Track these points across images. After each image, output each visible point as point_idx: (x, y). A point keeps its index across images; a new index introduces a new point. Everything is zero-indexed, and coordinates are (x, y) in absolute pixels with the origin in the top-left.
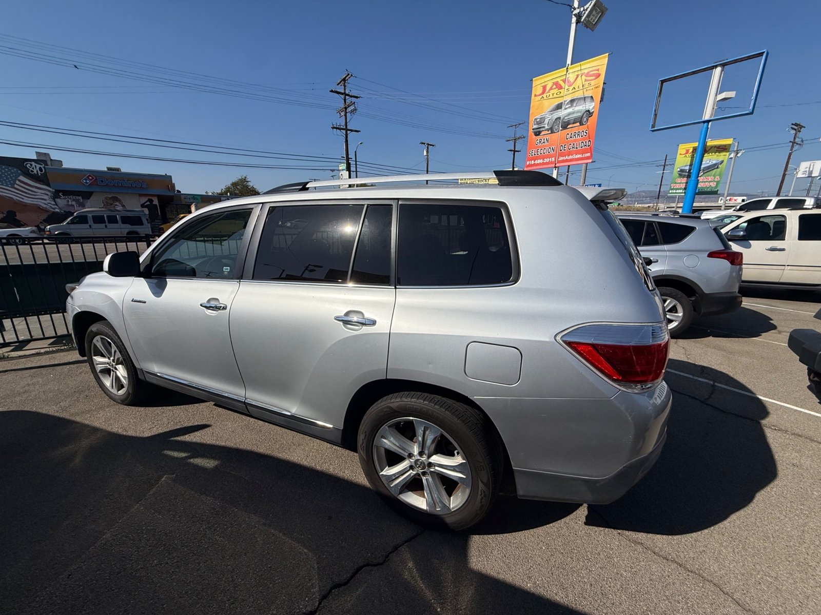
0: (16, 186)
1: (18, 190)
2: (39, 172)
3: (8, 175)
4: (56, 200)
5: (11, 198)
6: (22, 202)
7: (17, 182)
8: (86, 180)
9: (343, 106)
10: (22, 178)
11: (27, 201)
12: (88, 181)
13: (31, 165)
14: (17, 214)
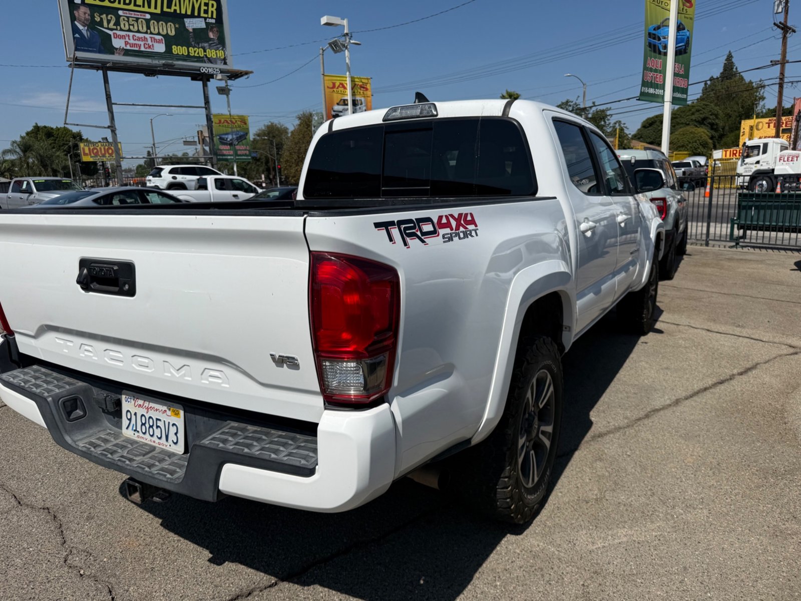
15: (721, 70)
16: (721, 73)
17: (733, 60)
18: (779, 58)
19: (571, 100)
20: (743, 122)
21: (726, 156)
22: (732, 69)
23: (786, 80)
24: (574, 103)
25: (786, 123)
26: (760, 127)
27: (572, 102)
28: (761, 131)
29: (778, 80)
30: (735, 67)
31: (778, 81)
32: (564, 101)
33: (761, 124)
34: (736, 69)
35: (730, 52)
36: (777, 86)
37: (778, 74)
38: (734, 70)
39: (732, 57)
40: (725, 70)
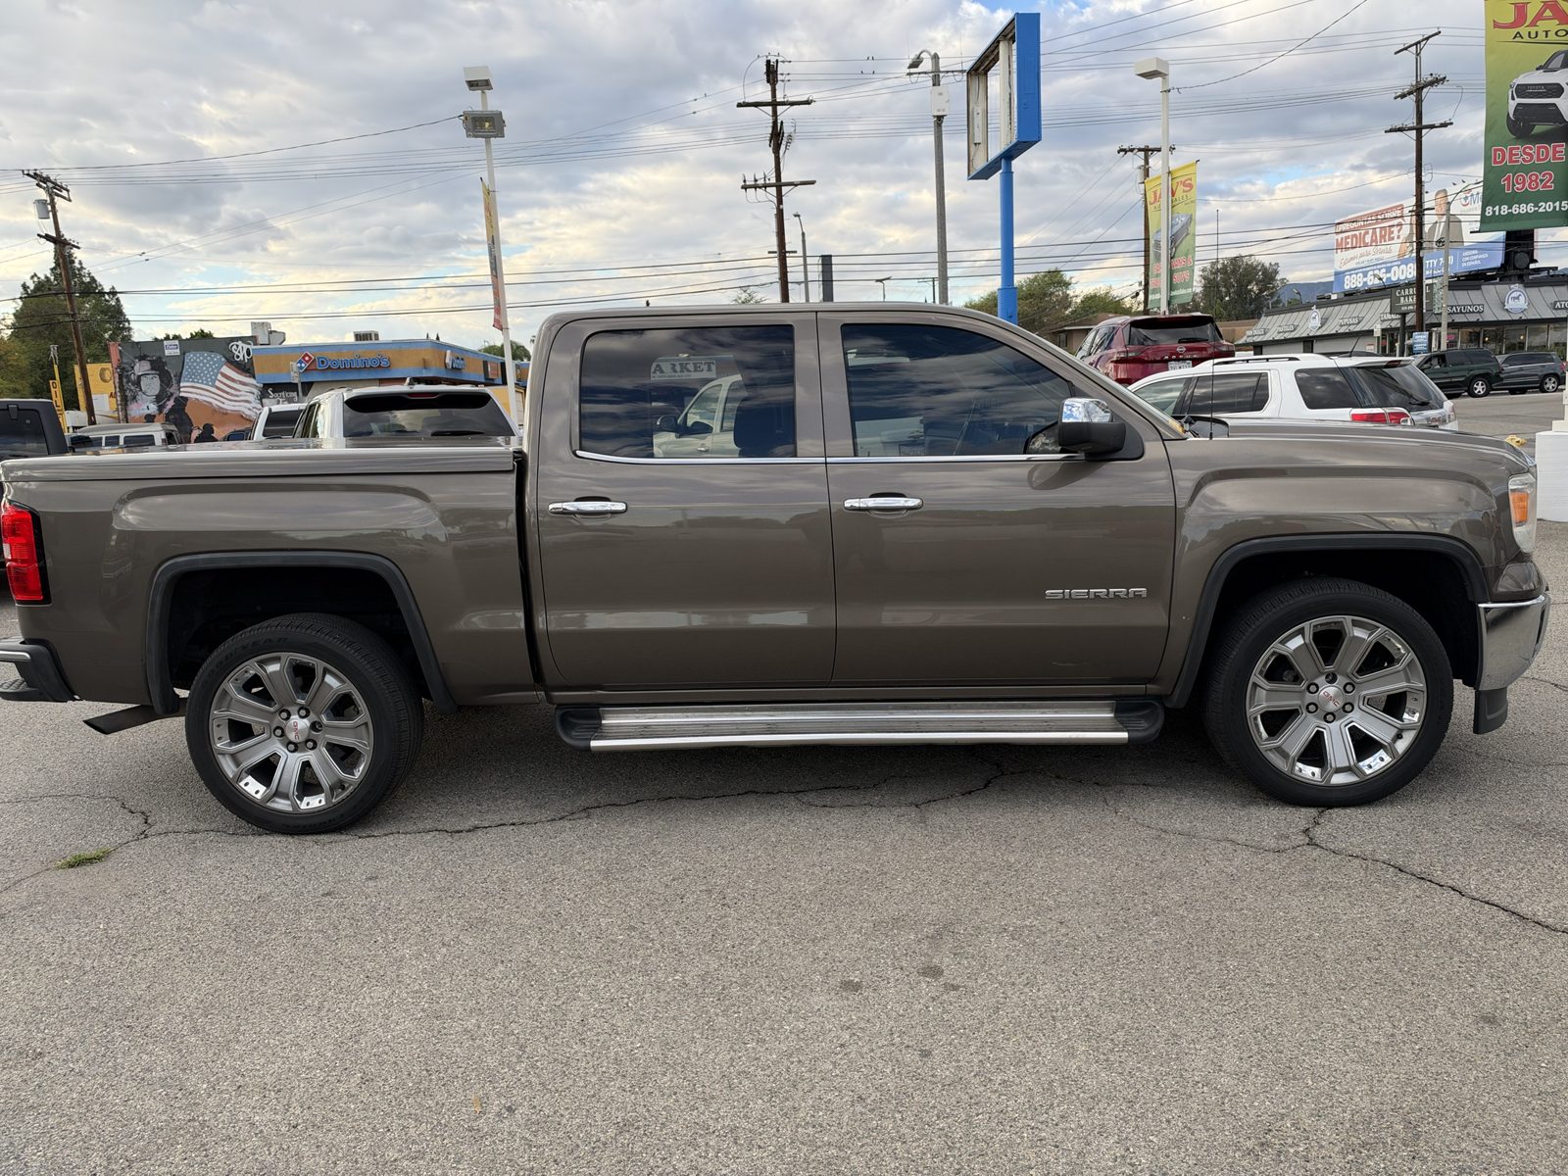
0: (217, 383)
1: (218, 388)
2: (246, 357)
3: (211, 366)
4: (264, 400)
5: (210, 403)
6: (221, 408)
7: (220, 377)
8: (300, 362)
9: (769, 131)
10: (226, 370)
11: (228, 406)
12: (303, 365)
13: (237, 346)
14: (214, 428)
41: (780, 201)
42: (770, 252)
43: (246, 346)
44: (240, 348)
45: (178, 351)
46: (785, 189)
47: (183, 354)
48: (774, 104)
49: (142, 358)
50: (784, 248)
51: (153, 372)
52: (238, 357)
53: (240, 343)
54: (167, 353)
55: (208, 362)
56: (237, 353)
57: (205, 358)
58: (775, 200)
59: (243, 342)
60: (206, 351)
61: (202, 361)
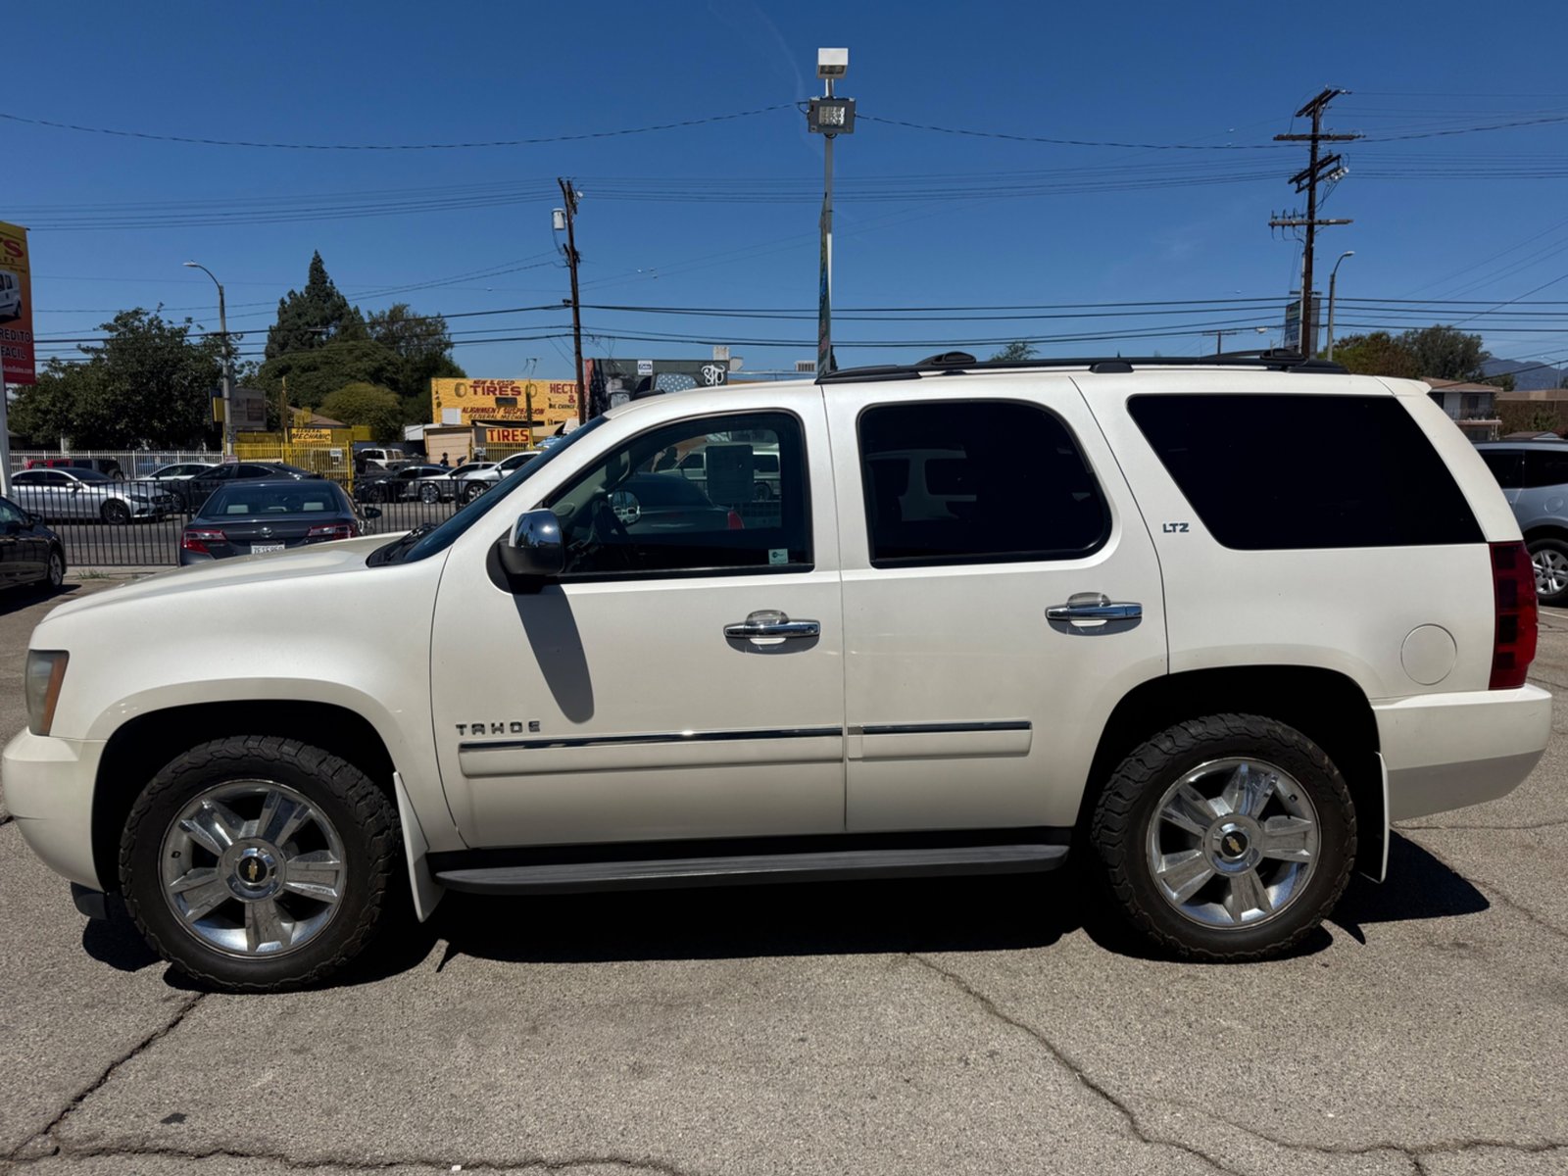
2: (717, 381)
9: (1307, 166)
13: (709, 370)
15: (307, 282)
16: (307, 288)
17: (325, 267)
18: (570, 297)
19: (145, 308)
20: (434, 382)
21: (492, 439)
22: (326, 282)
23: (582, 331)
24: (151, 316)
25: (500, 388)
26: (462, 391)
27: (148, 314)
28: (465, 397)
29: (573, 329)
30: (329, 281)
31: (572, 331)
32: (131, 309)
33: (462, 388)
34: (331, 283)
35: (316, 252)
36: (572, 339)
37: (571, 321)
38: (328, 284)
39: (320, 261)
40: (313, 282)
41: (1311, 240)
42: (1291, 293)
43: (717, 370)
44: (712, 371)
45: (651, 371)
46: (1317, 228)
47: (656, 374)
48: (1315, 139)
49: (615, 376)
50: (1310, 289)
51: (624, 391)
52: (709, 381)
53: (712, 367)
54: (640, 372)
55: (679, 384)
56: (708, 377)
57: (676, 380)
58: (1305, 239)
59: (716, 366)
60: (678, 373)
61: (673, 383)
